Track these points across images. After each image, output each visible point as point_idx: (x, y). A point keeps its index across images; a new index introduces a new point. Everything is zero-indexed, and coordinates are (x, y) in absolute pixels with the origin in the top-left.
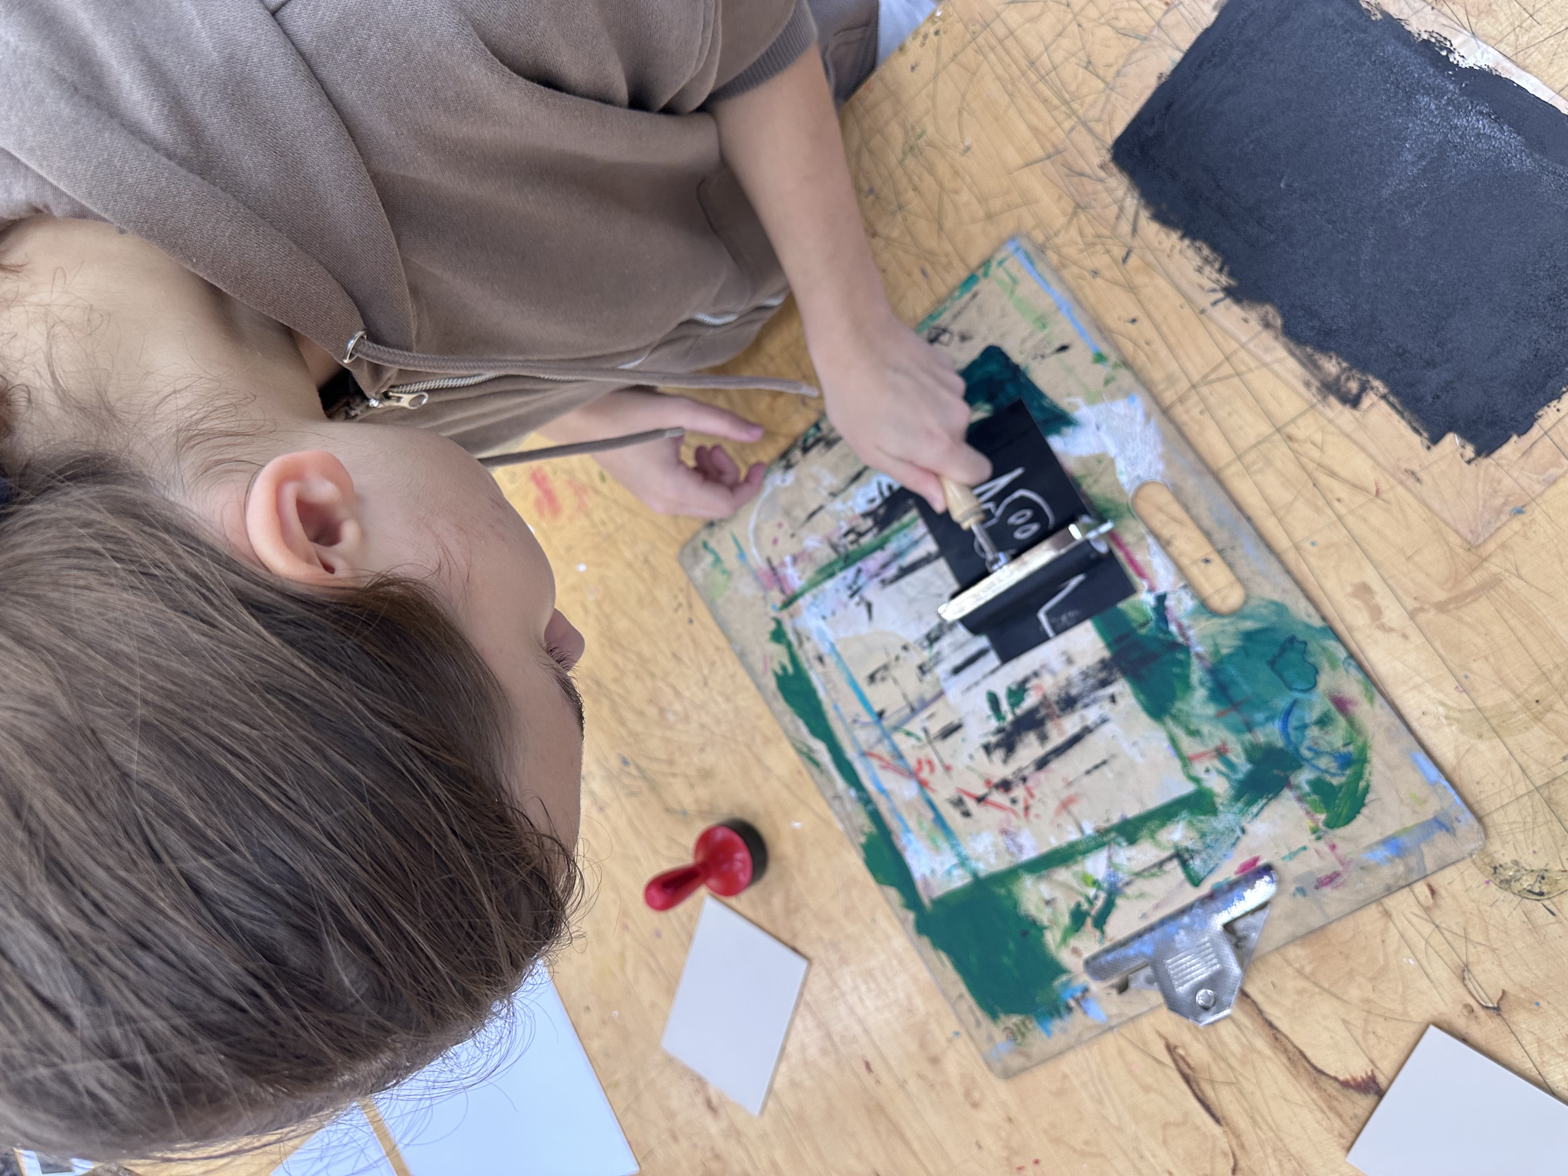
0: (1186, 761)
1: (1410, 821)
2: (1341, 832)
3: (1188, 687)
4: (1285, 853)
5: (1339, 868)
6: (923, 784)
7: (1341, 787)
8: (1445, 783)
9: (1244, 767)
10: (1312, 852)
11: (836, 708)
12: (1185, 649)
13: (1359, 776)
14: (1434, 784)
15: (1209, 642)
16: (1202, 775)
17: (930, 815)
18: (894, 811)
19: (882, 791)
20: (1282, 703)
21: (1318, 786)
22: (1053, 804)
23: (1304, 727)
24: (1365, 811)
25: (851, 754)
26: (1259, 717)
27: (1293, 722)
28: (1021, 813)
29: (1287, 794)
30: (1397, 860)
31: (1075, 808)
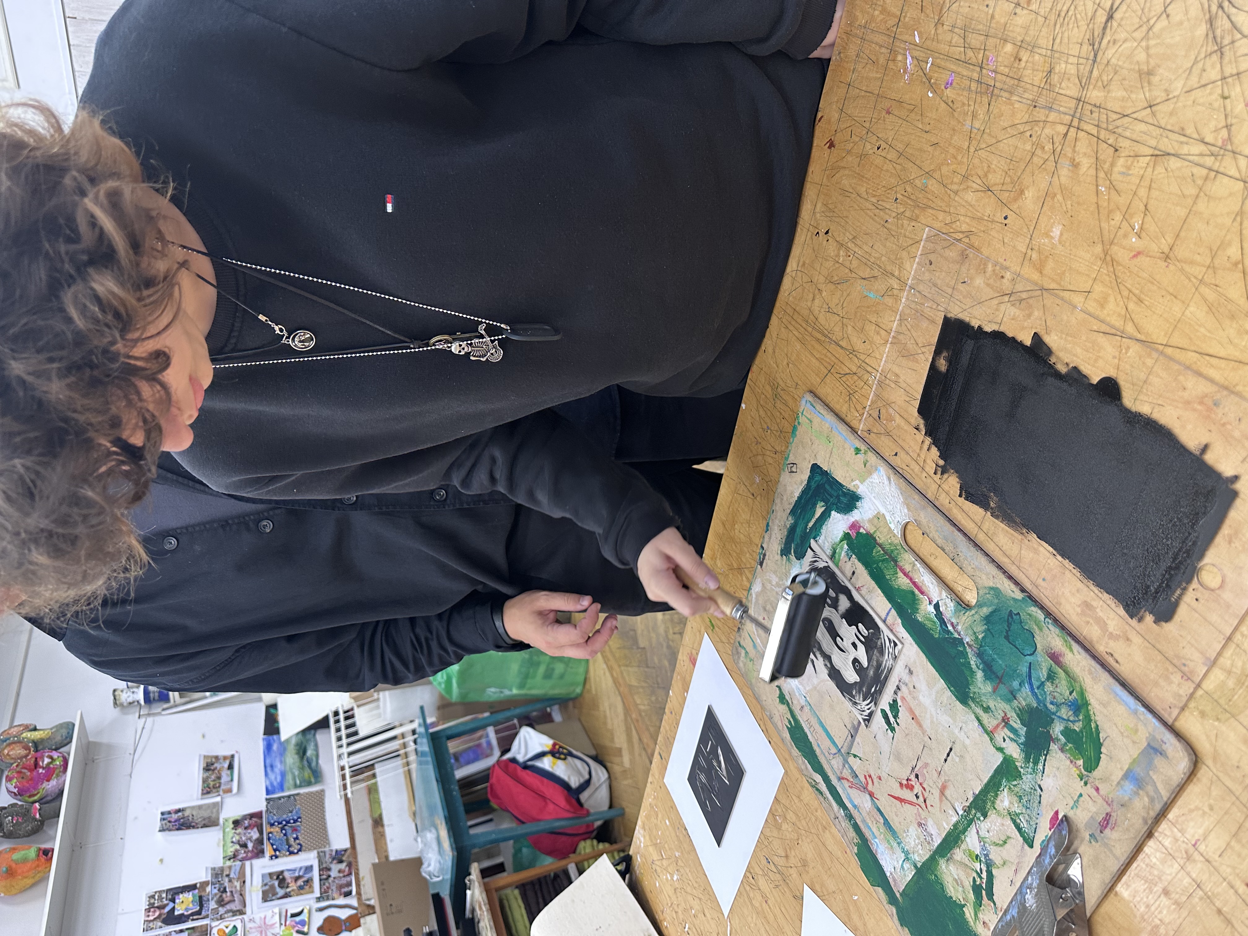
0: (990, 734)
1: (1135, 753)
2: (1096, 773)
3: (973, 672)
4: (1071, 803)
5: (1109, 810)
6: (871, 795)
7: (1081, 731)
8: (1143, 709)
9: (1023, 731)
10: (1085, 797)
11: (819, 745)
12: (960, 641)
13: (1088, 719)
14: (1135, 712)
15: (970, 632)
16: (1004, 745)
17: (882, 821)
18: (864, 821)
19: (855, 806)
20: (1024, 670)
21: (1068, 734)
22: (937, 793)
23: (1042, 684)
24: (1103, 750)
25: (834, 781)
26: (1016, 684)
27: (1036, 684)
28: (923, 805)
29: (1054, 747)
30: (1141, 792)
31: (947, 793)
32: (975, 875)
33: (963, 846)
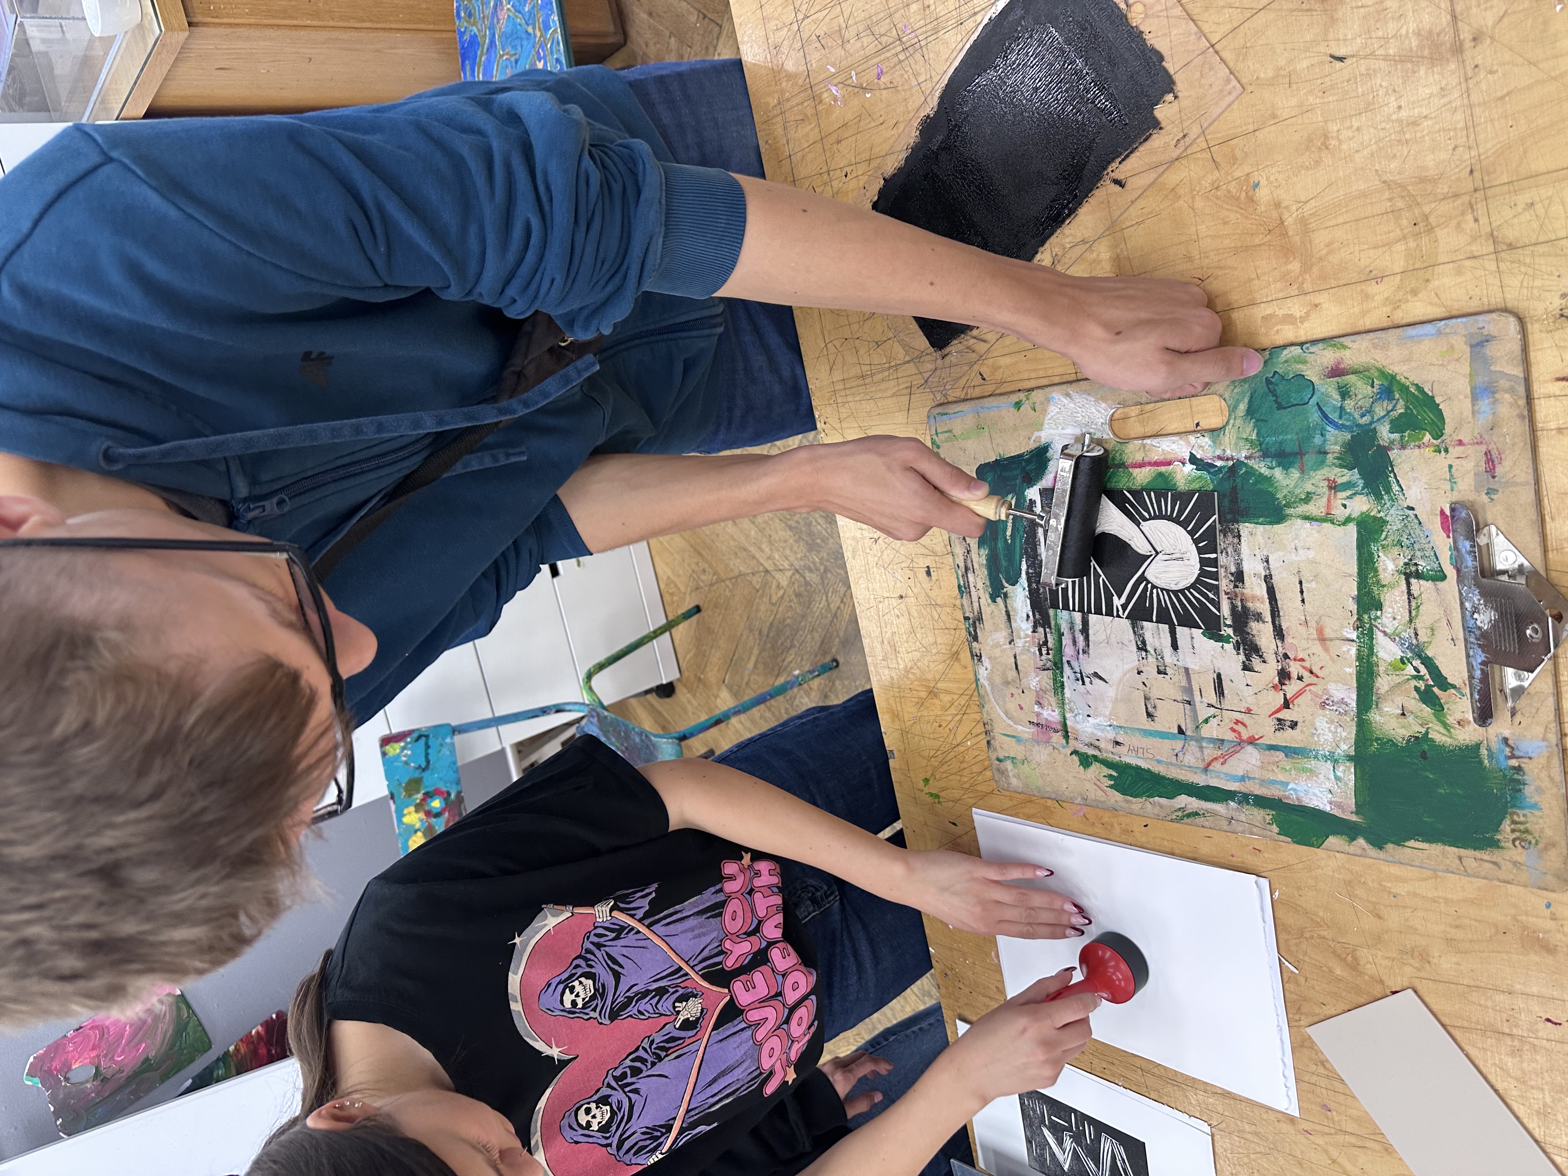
0: (1328, 518)
1: (1466, 369)
2: (1448, 430)
3: (1269, 480)
4: (1447, 486)
5: (1483, 448)
6: (1252, 741)
7: (1407, 408)
8: (1443, 323)
9: (1354, 475)
10: (1456, 463)
11: (1159, 762)
12: (1239, 464)
13: (1404, 389)
14: (1439, 332)
15: (1242, 443)
16: (1347, 512)
17: (1281, 755)
18: (1263, 782)
19: (1242, 779)
20: (1315, 416)
21: (1398, 426)
22: (1317, 648)
23: (1342, 408)
24: (1438, 400)
25: (1201, 780)
26: (1317, 440)
27: (1334, 416)
28: (1313, 679)
29: (1393, 454)
30: (1498, 396)
31: (1328, 633)
32: (1414, 683)
33: (1382, 669)
